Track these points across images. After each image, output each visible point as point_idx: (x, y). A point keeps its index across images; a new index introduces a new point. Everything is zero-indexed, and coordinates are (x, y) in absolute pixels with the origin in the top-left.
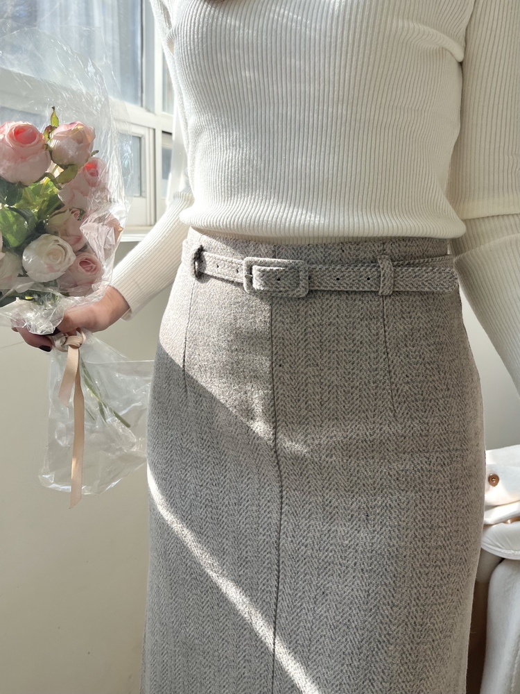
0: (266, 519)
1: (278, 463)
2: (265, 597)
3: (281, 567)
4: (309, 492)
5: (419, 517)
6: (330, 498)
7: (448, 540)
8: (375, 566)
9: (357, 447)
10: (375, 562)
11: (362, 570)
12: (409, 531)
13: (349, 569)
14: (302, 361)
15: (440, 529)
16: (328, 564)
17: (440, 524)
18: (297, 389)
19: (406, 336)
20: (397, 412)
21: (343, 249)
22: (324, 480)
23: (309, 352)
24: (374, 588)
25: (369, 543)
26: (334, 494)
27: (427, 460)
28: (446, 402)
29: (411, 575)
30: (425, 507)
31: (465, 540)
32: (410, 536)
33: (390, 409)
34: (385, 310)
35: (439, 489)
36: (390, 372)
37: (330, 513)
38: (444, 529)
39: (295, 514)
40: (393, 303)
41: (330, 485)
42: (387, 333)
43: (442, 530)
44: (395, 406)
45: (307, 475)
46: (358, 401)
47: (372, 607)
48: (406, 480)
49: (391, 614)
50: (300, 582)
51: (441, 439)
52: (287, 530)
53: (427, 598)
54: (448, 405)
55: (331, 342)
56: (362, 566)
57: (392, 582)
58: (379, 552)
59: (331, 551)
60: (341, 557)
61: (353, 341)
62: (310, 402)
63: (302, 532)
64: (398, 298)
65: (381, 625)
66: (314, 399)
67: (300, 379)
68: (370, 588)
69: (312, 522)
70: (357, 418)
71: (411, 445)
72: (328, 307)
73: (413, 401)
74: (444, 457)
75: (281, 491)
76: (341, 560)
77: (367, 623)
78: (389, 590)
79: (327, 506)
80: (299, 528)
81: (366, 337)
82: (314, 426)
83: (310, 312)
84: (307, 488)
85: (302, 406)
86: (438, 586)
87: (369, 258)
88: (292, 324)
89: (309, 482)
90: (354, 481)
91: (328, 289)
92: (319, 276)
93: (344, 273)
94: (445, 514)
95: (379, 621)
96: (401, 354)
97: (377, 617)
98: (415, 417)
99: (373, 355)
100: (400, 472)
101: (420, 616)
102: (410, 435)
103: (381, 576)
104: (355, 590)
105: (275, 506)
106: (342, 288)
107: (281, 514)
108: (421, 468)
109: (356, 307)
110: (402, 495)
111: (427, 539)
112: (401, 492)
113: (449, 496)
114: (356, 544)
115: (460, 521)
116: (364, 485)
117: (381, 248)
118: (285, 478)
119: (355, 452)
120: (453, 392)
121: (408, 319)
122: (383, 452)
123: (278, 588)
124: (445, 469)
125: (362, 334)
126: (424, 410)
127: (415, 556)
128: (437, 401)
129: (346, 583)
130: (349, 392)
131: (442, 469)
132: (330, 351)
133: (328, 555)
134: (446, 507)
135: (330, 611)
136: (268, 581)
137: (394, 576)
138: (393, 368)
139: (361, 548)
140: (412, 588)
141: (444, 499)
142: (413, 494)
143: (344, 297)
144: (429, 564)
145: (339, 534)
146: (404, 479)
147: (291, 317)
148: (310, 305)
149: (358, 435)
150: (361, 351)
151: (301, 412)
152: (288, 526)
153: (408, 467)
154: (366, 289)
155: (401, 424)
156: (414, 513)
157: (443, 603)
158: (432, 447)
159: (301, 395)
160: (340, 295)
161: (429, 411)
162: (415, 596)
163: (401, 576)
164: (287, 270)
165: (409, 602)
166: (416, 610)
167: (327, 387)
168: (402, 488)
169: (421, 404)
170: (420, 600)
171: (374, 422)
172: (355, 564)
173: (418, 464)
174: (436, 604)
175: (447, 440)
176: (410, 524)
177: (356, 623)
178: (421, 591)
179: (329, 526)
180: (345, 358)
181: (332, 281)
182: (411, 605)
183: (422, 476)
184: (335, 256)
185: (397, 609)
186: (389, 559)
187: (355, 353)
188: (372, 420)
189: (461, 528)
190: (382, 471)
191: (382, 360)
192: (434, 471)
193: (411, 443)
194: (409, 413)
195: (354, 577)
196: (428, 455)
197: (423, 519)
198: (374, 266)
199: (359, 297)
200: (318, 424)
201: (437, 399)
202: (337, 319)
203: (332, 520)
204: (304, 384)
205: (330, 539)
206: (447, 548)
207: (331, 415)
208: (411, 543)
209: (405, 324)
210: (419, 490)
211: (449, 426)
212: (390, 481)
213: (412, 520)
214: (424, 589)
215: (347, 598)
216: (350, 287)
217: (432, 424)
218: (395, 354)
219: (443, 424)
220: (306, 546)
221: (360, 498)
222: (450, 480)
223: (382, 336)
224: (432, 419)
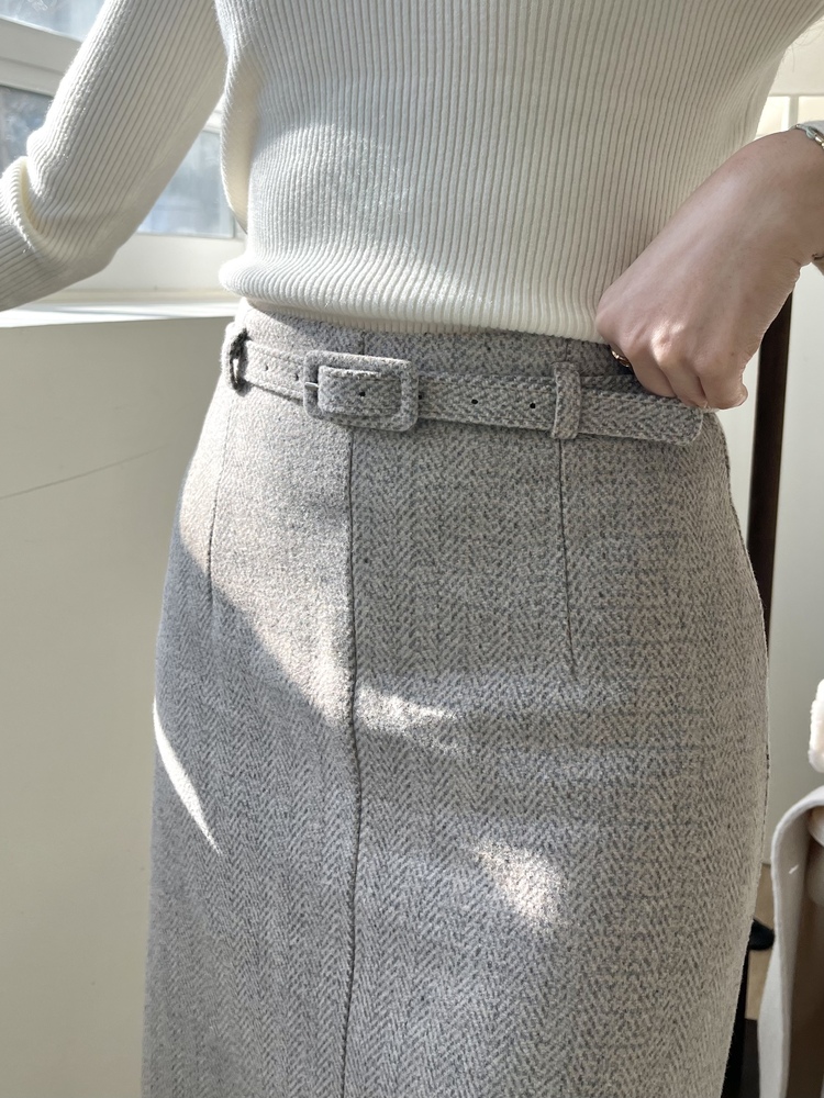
0: (333, 848)
1: (354, 746)
2: (329, 991)
3: (357, 938)
4: (409, 806)
5: (603, 874)
6: (445, 820)
7: (661, 923)
8: (513, 960)
9: (499, 728)
10: (514, 954)
11: (490, 965)
12: (581, 899)
13: (467, 960)
14: (406, 554)
15: (645, 901)
16: (431, 945)
17: (646, 892)
18: (394, 607)
19: (604, 517)
20: (579, 663)
21: (490, 345)
22: (435, 785)
23: (418, 537)
24: (508, 1002)
25: (506, 914)
26: (452, 813)
27: (629, 764)
28: (676, 651)
29: (578, 987)
30: (618, 857)
31: (696, 926)
32: (582, 909)
33: (565, 656)
34: (563, 466)
35: (649, 823)
36: (567, 585)
37: (444, 848)
38: (653, 902)
39: (381, 844)
40: (580, 452)
41: (445, 794)
42: (565, 510)
43: (649, 903)
44: (575, 652)
45: (405, 773)
46: (505, 639)
47: (501, 1037)
48: (585, 800)
49: (534, 1056)
50: (387, 972)
51: (663, 724)
52: (367, 872)
53: (607, 1033)
54: (681, 657)
55: (459, 521)
56: (490, 957)
57: (540, 996)
58: (523, 933)
59: (438, 922)
60: (455, 934)
61: (501, 521)
62: (417, 634)
63: (391, 879)
64: (590, 444)
65: (514, 1075)
66: (425, 628)
67: (401, 587)
68: (501, 1002)
69: (410, 862)
70: (503, 670)
71: (602, 730)
72: (455, 453)
73: (610, 645)
74: (665, 760)
75: (359, 800)
76: (453, 940)
77: (489, 1067)
78: (535, 1011)
79: (438, 834)
80: (386, 871)
81: (526, 515)
82: (424, 680)
83: (421, 462)
84: (404, 796)
85: (403, 640)
86: (632, 1013)
87: (539, 366)
88: (386, 482)
89: (408, 786)
90: (487, 792)
91: (454, 419)
92: (440, 394)
93: (487, 391)
94: (658, 873)
95: (511, 1067)
96: (591, 551)
97: (508, 1059)
98: (613, 676)
99: (537, 551)
100: (575, 783)
101: (592, 1067)
102: (600, 710)
103: (522, 981)
104: (474, 1001)
105: (348, 826)
106: (481, 420)
107: (359, 840)
108: (617, 778)
109: (509, 457)
110: (576, 828)
111: (616, 918)
112: (574, 821)
113: (669, 836)
114: (482, 913)
115: (689, 888)
116: (506, 801)
117: (562, 348)
118: (367, 774)
119: (496, 736)
120: (692, 632)
121: (609, 486)
122: (547, 741)
123: (351, 977)
124: (666, 784)
125: (517, 509)
126: (631, 663)
127: (590, 950)
128: (658, 646)
129: (460, 987)
130: (489, 619)
131: (658, 784)
132: (457, 538)
133: (433, 928)
134: (661, 859)
135: (430, 1034)
136: (336, 962)
137: (546, 983)
138: (575, 578)
139: (490, 923)
140: (579, 1012)
141: (658, 842)
142: (596, 829)
143: (486, 437)
144: (616, 967)
145: (455, 890)
146: (581, 798)
147: (385, 469)
148: (421, 449)
149: (501, 704)
150: (515, 540)
151: (401, 652)
152: (368, 866)
153: (591, 774)
154: (527, 424)
155: (585, 688)
156: (595, 867)
157: (640, 1046)
158: (644, 739)
159: (402, 619)
160: (479, 432)
161: (642, 665)
162: (583, 1028)
163: (559, 986)
164: (379, 375)
165: (570, 1037)
166: (584, 1055)
167: (449, 607)
168: (577, 815)
169: (625, 651)
170: (593, 1037)
171: (534, 682)
172: (478, 951)
173: (612, 770)
174: (625, 1047)
175: (676, 727)
176: (584, 886)
177: (471, 1064)
178: (596, 1019)
179: (440, 872)
180: (484, 552)
181: (462, 404)
182: (576, 1045)
183: (617, 793)
184: (474, 358)
185: (548, 1048)
186: (539, 951)
187: (504, 544)
188: (530, 677)
189: (689, 902)
190: (540, 778)
191: (553, 561)
192: (642, 787)
193: (602, 726)
194: (602, 668)
195: (474, 976)
196: (633, 754)
197: (611, 879)
198: (546, 382)
199: (514, 438)
200: (431, 677)
201: (659, 643)
202: (471, 478)
203: (446, 862)
204: (408, 599)
205: (438, 898)
206: (656, 939)
207: (455, 661)
208: (584, 923)
209: (602, 494)
210: (610, 821)
211: (680, 698)
212: (554, 798)
213: (589, 879)
214: (602, 1016)
215: (460, 1014)
216: (497, 419)
217: (644, 690)
218: (579, 551)
219: (667, 694)
220: (396, 907)
221: (498, 825)
222: (675, 807)
223: (556, 515)
224: (645, 682)
